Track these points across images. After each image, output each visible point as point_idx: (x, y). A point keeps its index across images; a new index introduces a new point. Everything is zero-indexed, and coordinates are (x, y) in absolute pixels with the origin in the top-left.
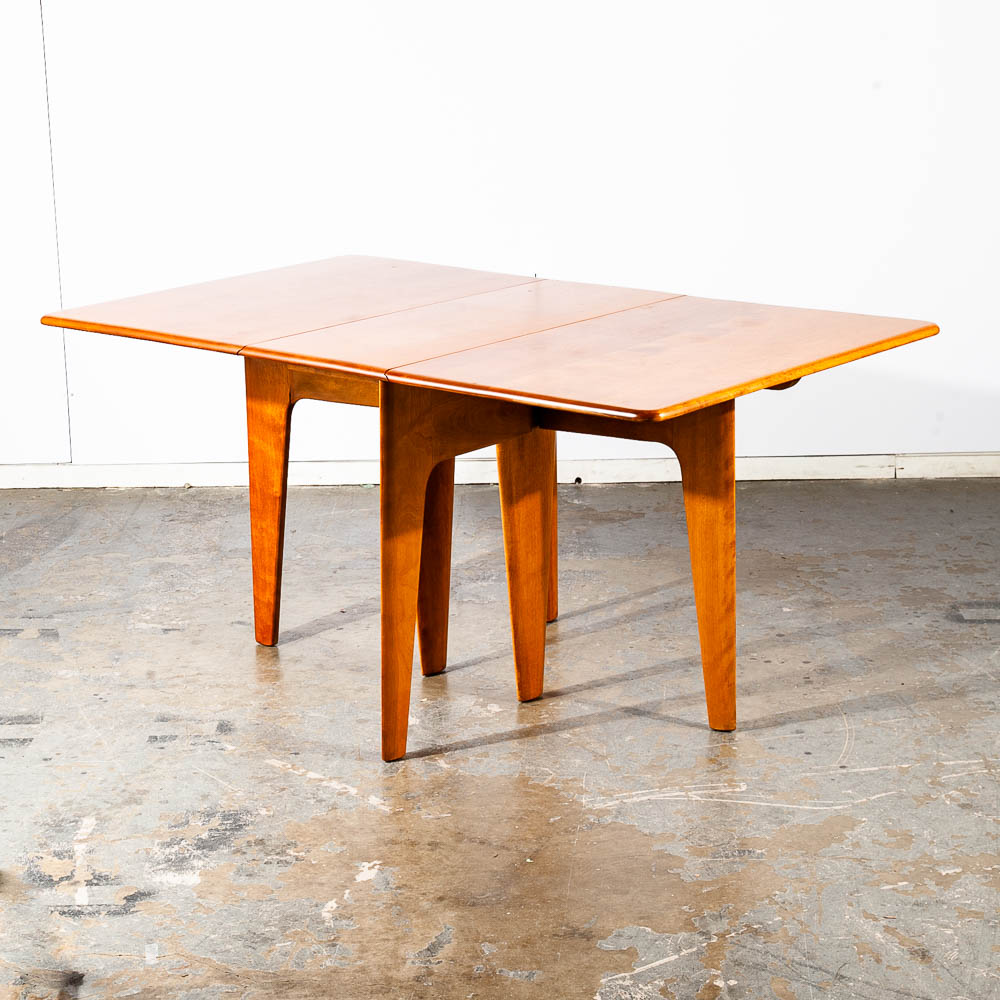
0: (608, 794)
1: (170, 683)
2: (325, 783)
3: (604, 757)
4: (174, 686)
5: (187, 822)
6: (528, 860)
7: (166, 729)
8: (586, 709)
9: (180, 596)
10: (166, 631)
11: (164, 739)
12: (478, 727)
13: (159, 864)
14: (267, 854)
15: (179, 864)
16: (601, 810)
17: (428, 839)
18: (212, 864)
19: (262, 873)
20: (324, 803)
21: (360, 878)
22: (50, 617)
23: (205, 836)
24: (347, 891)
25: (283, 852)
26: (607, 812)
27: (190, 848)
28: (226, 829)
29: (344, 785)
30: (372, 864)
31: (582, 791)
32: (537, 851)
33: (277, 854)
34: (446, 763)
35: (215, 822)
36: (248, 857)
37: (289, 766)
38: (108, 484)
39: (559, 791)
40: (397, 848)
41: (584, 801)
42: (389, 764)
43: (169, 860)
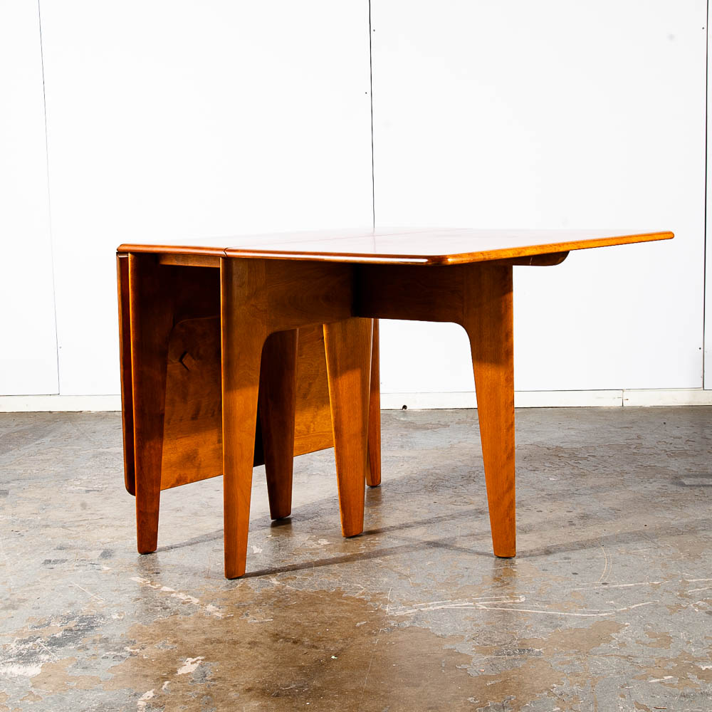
0: (409, 604)
1: (77, 524)
2: (174, 595)
3: (408, 577)
4: (78, 526)
5: (48, 624)
6: (333, 657)
7: (62, 555)
8: (396, 543)
9: (107, 471)
10: (88, 491)
11: (55, 562)
12: (308, 555)
13: (10, 657)
14: (108, 650)
15: (26, 658)
16: (401, 617)
17: (248, 640)
18: (56, 659)
19: (97, 666)
20: (168, 610)
21: (180, 672)
22: (8, 482)
23: (58, 635)
24: (167, 683)
25: (122, 649)
26: (406, 618)
27: (42, 644)
28: (79, 630)
29: (189, 596)
30: (195, 659)
31: (386, 602)
32: (342, 650)
33: (115, 651)
34: (277, 580)
35: (73, 624)
36: (90, 652)
37: (149, 582)
38: (84, 409)
39: (367, 602)
40: (221, 646)
41: (387, 610)
42: (230, 581)
43: (21, 654)
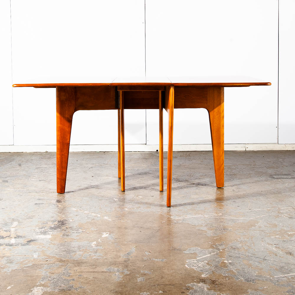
0: (180, 216)
1: (42, 191)
2: (90, 214)
4: (42, 192)
5: (47, 223)
7: (41, 202)
9: (44, 173)
10: (40, 181)
11: (39, 204)
12: (136, 201)
13: (38, 233)
14: (73, 231)
15: (45, 233)
16: (178, 220)
17: (124, 227)
18: (55, 233)
19: (71, 235)
20: (90, 219)
21: (103, 236)
22: (6, 178)
23: (53, 226)
24: (99, 239)
25: (78, 230)
26: (180, 220)
27: (48, 229)
28: (59, 225)
29: (96, 214)
30: (107, 233)
31: (171, 215)
33: (76, 231)
35: (56, 223)
36: (67, 231)
37: (79, 210)
38: (24, 151)
39: (164, 215)
40: (115, 229)
41: (172, 218)
43: (41, 232)
